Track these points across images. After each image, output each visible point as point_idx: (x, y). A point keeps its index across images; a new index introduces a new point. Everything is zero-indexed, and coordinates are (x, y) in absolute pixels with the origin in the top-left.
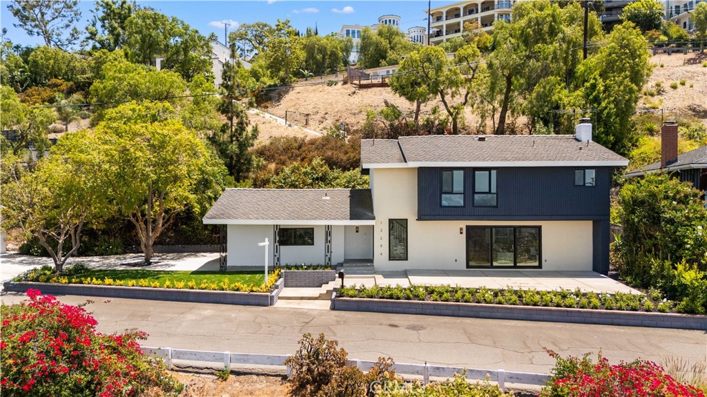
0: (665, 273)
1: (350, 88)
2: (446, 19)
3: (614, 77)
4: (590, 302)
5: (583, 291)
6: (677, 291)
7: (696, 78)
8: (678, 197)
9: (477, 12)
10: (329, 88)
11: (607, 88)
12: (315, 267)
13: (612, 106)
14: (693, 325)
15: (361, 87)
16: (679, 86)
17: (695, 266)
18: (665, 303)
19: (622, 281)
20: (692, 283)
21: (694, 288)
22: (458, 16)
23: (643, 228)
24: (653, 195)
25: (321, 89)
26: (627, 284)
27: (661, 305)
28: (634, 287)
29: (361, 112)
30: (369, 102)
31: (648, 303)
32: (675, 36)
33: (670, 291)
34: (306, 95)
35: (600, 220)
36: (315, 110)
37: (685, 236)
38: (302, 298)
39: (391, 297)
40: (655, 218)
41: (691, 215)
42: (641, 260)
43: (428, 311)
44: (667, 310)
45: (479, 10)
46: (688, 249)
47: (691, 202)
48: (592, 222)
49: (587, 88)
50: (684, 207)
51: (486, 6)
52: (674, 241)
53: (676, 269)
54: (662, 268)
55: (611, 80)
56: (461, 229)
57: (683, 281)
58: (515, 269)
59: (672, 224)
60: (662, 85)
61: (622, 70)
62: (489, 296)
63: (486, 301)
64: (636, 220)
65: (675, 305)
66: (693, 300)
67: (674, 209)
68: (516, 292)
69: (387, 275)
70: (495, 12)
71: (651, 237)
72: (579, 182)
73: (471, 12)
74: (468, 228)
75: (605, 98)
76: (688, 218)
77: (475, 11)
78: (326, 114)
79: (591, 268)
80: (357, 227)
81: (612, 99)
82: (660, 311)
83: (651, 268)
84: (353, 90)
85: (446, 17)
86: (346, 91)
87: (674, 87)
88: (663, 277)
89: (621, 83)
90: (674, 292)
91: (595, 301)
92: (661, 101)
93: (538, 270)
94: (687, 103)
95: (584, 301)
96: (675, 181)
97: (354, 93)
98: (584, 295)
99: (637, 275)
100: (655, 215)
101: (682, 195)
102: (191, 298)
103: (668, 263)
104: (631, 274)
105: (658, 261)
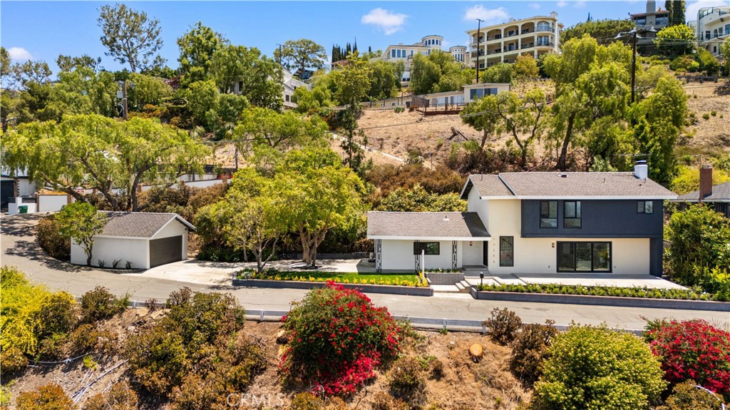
0: (704, 275)
1: (416, 115)
2: (488, 40)
3: (659, 120)
4: (655, 295)
5: (649, 287)
6: (713, 287)
7: (725, 109)
8: (714, 223)
9: (517, 34)
10: (397, 114)
11: (652, 129)
12: (448, 271)
13: (658, 144)
14: (723, 308)
15: (427, 114)
16: (710, 116)
17: (725, 270)
18: (705, 295)
19: (674, 281)
20: (723, 282)
21: (724, 285)
22: (498, 37)
23: (688, 245)
24: (695, 222)
25: (389, 116)
26: (677, 283)
27: (702, 296)
28: (683, 285)
29: (429, 137)
30: (436, 128)
31: (694, 294)
32: (706, 64)
33: (708, 287)
34: (376, 120)
35: (656, 238)
36: (387, 135)
37: (718, 250)
38: (448, 292)
39: (517, 291)
40: (696, 237)
41: (722, 236)
42: (686, 266)
43: (544, 300)
44: (707, 299)
45: (520, 32)
46: (720, 259)
47: (722, 227)
48: (649, 239)
49: (636, 129)
50: (717, 230)
51: (525, 28)
52: (711, 253)
53: (712, 272)
54: (702, 272)
55: (657, 123)
56: (553, 244)
57: (717, 280)
58: (592, 273)
59: (709, 242)
60: (696, 115)
61: (667, 114)
62: (585, 290)
63: (583, 293)
64: (683, 238)
65: (711, 296)
66: (723, 293)
67: (711, 232)
68: (602, 288)
69: (503, 276)
70: (535, 34)
71: (694, 250)
72: (640, 210)
73: (511, 33)
74: (559, 243)
75: (652, 138)
76: (720, 238)
77: (515, 33)
78: (398, 138)
79: (648, 273)
80: (471, 242)
81: (657, 138)
82: (701, 299)
83: (694, 272)
84: (420, 117)
85: (488, 37)
86: (413, 118)
87: (706, 118)
88: (703, 278)
89: (666, 125)
90: (711, 288)
91: (658, 293)
92: (695, 131)
93: (609, 273)
94: (717, 133)
95: (652, 294)
96: (712, 211)
97: (422, 119)
98: (650, 290)
99: (684, 277)
100: (697, 235)
101: (716, 222)
102: (374, 290)
103: (706, 269)
104: (679, 277)
105: (700, 267)
